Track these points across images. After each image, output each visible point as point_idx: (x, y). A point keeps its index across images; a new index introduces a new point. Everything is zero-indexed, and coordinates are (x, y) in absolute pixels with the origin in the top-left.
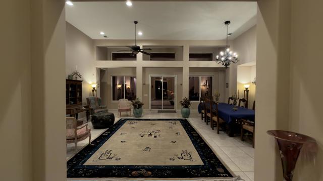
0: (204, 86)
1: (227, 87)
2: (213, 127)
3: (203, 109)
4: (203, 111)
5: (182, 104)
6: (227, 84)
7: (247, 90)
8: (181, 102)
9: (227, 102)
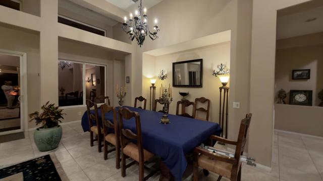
0: (89, 82)
1: (128, 82)
2: (125, 167)
3: (93, 125)
4: (95, 129)
5: (39, 120)
6: (128, 77)
7: (153, 87)
8: (36, 113)
9: (133, 106)
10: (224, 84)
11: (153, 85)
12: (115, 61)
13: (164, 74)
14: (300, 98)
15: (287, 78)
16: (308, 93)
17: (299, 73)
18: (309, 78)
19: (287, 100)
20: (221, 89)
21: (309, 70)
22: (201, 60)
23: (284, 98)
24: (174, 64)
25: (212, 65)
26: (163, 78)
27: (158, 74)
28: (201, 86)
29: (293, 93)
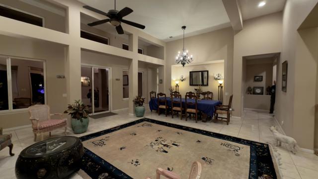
1: (161, 83)
6: (161, 80)
10: (221, 84)
11: (177, 84)
12: (149, 69)
13: (184, 78)
14: (258, 91)
15: (252, 80)
16: (262, 88)
17: (258, 78)
18: (262, 80)
19: (252, 92)
20: (219, 87)
21: (262, 76)
22: (208, 71)
23: (250, 91)
24: (190, 72)
25: (214, 74)
26: (182, 81)
27: (179, 78)
28: (207, 85)
29: (255, 88)
